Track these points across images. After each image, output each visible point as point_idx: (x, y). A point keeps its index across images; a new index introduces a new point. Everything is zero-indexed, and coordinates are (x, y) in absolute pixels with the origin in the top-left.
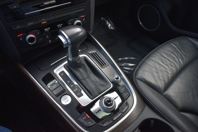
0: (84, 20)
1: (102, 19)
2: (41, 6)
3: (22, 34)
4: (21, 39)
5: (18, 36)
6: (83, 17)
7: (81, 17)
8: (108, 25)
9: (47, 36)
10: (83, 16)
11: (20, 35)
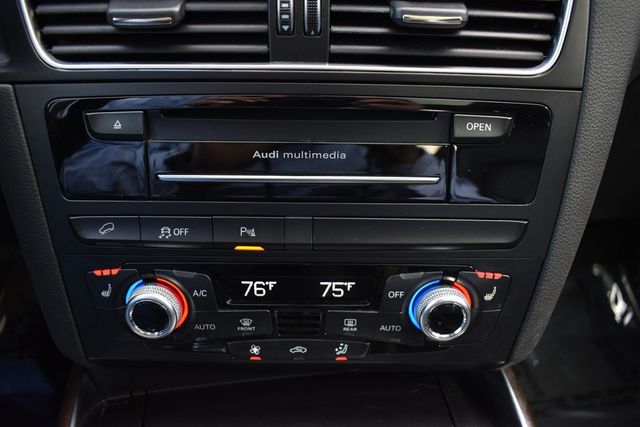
0: (488, 297)
1: (596, 271)
2: (257, 154)
3: (115, 272)
4: (106, 294)
5: (98, 273)
6: (493, 282)
7: (481, 275)
8: (616, 301)
9: (246, 323)
10: (490, 276)
11: (106, 272)
